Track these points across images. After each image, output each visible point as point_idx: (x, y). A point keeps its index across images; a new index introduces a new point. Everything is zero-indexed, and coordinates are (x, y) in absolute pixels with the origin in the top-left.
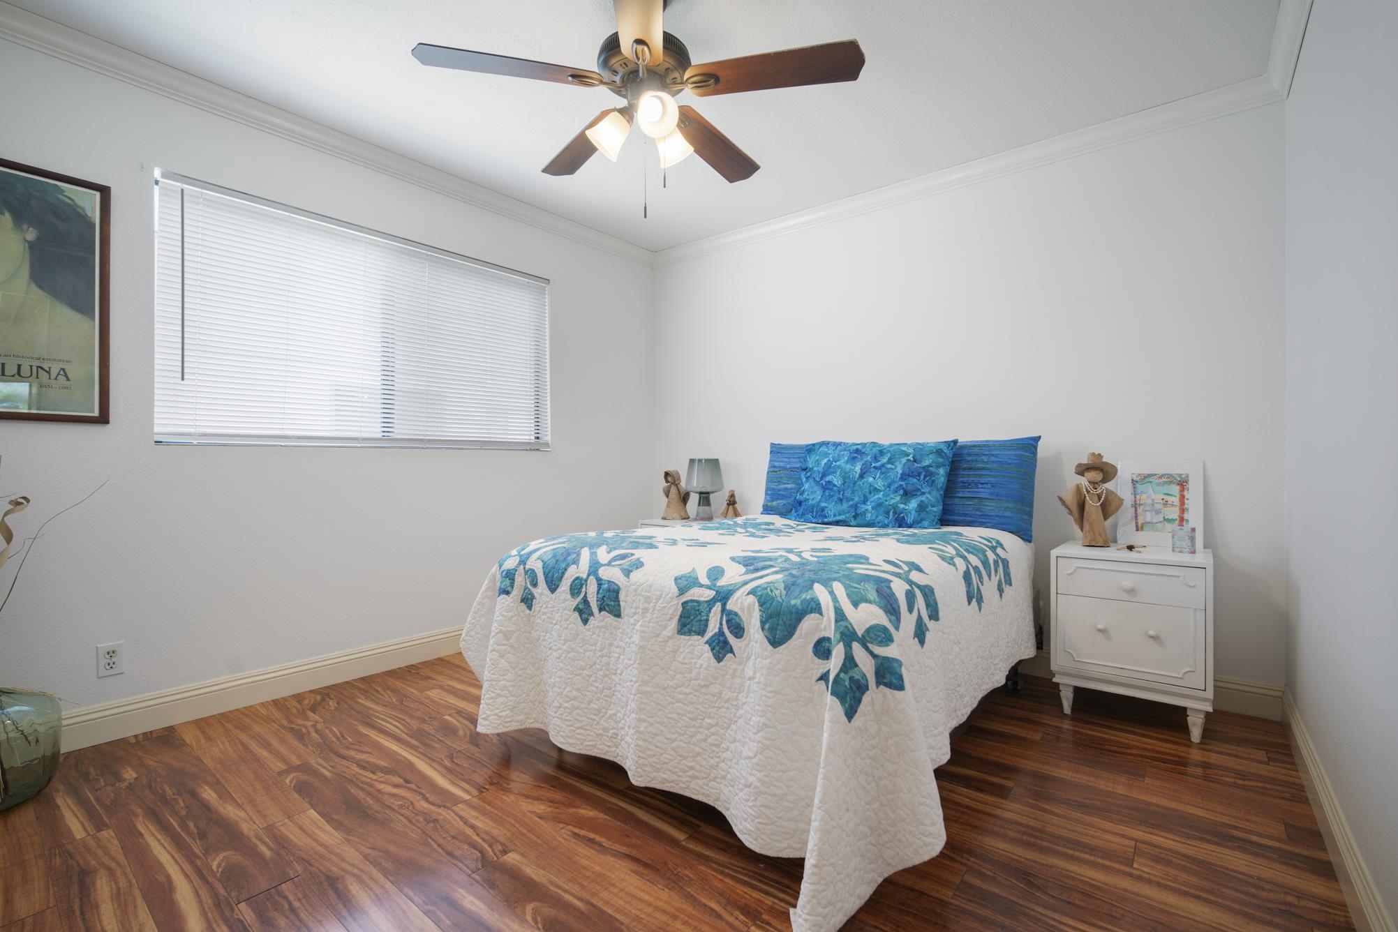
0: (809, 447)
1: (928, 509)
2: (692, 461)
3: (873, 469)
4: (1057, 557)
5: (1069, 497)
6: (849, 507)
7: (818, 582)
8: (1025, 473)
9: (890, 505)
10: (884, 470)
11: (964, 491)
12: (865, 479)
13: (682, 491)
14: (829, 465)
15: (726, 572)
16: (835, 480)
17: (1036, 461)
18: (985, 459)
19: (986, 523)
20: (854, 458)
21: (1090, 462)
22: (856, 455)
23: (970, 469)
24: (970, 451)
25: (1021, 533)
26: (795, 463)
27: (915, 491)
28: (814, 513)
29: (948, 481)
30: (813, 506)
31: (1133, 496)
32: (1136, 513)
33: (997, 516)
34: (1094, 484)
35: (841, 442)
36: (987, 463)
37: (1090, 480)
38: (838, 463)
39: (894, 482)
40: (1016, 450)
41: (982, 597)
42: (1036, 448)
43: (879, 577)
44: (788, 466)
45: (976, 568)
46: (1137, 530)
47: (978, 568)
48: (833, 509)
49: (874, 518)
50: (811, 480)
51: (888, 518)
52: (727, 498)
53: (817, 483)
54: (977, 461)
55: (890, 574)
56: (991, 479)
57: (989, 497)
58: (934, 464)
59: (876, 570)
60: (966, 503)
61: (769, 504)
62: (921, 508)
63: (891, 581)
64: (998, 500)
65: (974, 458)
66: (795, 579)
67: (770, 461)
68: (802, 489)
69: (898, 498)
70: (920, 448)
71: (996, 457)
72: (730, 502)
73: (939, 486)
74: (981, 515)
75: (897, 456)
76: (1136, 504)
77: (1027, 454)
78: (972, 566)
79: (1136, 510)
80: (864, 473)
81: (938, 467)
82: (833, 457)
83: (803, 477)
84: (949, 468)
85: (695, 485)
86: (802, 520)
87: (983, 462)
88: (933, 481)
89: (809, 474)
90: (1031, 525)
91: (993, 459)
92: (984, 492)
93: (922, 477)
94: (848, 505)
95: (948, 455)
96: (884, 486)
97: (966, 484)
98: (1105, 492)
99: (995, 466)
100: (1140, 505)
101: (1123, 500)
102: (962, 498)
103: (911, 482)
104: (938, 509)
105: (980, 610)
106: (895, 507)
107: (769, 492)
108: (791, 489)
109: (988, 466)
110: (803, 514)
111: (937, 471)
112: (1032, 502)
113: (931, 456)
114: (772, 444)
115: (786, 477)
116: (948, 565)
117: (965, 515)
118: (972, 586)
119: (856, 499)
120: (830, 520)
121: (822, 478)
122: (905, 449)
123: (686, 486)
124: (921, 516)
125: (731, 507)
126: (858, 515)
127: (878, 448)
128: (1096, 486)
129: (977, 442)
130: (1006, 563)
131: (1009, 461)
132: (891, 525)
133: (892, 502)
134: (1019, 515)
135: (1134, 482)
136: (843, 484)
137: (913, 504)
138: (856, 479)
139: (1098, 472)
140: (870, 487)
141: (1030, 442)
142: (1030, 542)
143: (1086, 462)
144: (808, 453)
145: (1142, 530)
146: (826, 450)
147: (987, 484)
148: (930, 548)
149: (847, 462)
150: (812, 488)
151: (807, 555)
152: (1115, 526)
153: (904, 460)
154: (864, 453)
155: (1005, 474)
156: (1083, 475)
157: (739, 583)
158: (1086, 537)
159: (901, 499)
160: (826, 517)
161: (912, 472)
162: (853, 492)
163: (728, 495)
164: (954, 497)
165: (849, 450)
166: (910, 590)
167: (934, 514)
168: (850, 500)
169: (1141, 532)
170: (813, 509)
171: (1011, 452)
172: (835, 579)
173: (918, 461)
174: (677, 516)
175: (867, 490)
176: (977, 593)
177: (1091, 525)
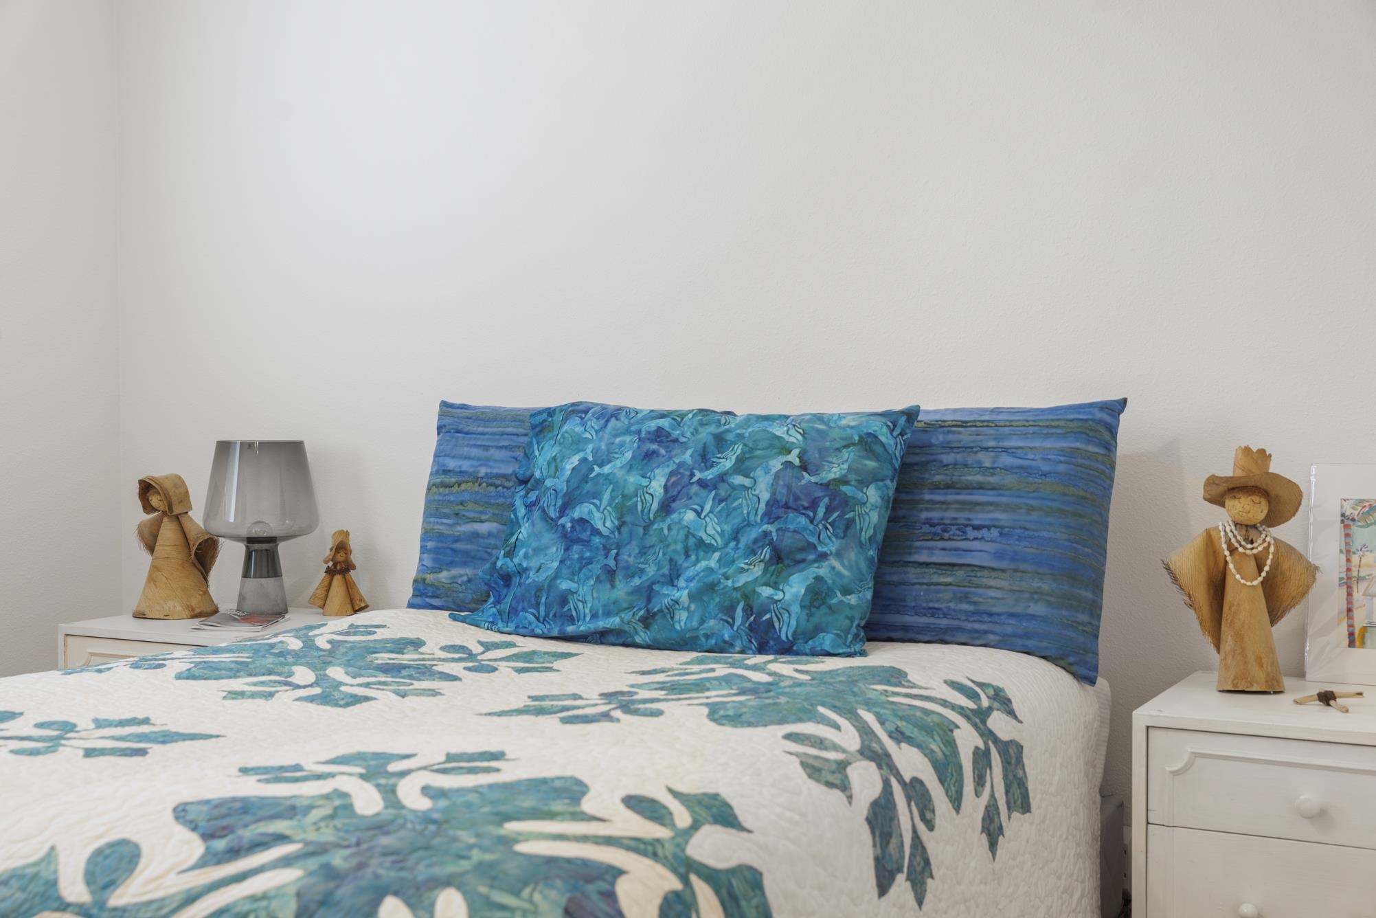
0: (538, 419)
1: (834, 601)
2: (224, 448)
3: (695, 488)
4: (1148, 727)
5: (1186, 559)
6: (630, 594)
7: (396, 893)
8: (1083, 498)
9: (735, 589)
10: (723, 491)
11: (929, 548)
12: (675, 516)
13: (192, 534)
14: (582, 474)
15: (143, 861)
16: (597, 515)
17: (1112, 466)
18: (986, 459)
19: (986, 632)
20: (650, 455)
21: (1239, 473)
22: (654, 447)
23: (949, 487)
24: (950, 437)
25: (1072, 660)
26: (502, 461)
27: (802, 550)
28: (542, 608)
29: (890, 520)
30: (539, 590)
31: (1343, 557)
32: (1349, 602)
33: (1011, 615)
34: (1248, 529)
35: (620, 409)
36: (992, 470)
37: (1238, 519)
38: (607, 469)
39: (749, 525)
40: (1062, 437)
41: (927, 862)
42: (1113, 430)
43: (585, 863)
44: (483, 471)
45: (916, 790)
46: (1352, 644)
47: (921, 783)
48: (589, 598)
49: (695, 624)
50: (537, 514)
51: (732, 626)
52: (327, 553)
53: (551, 523)
54: (966, 465)
55: (628, 848)
56: (997, 515)
57: (995, 564)
58: (852, 477)
59: (584, 839)
60: (936, 579)
61: (430, 578)
62: (817, 596)
63: (621, 872)
64: (1015, 570)
65: (959, 457)
66: (332, 885)
67: (436, 456)
68: (513, 540)
69: (758, 570)
70: (819, 431)
71: (1013, 455)
72: (335, 565)
73: (865, 536)
74: (973, 613)
75: (758, 452)
76: (1349, 578)
77: (1091, 448)
78: (901, 780)
79: (1349, 594)
80: (674, 499)
81: (863, 483)
82: (595, 452)
83: (518, 503)
84: (892, 485)
85: (232, 520)
86: (511, 627)
87: (982, 469)
88: (850, 524)
89: (533, 496)
90: (1097, 637)
91: (1006, 460)
92: (980, 551)
93: (821, 511)
94: (628, 589)
95: (891, 449)
96: (722, 534)
97: (938, 529)
98: (1272, 549)
99: (1009, 479)
100: (1359, 579)
101: (1317, 568)
102: (927, 565)
103: (792, 527)
104: (859, 600)
105: (920, 902)
106: (748, 595)
107: (430, 545)
108: (490, 534)
109: (992, 480)
110: (513, 612)
111: (860, 495)
112: (1101, 574)
113: (845, 454)
114: (444, 404)
115: (477, 503)
116: (824, 788)
117: (934, 612)
118: (894, 841)
119: (651, 571)
120: (582, 628)
121: (563, 511)
122: (779, 431)
123: (205, 522)
124: (815, 620)
125: (338, 579)
126: (654, 615)
127: (712, 429)
128: (1253, 534)
129: (971, 411)
130: (1012, 754)
131: (1045, 467)
132: (738, 645)
133: (742, 580)
134: (1065, 613)
135: (1346, 521)
136: (619, 528)
137: (796, 586)
138: (651, 517)
139: (1256, 499)
140: (687, 537)
141: (1099, 415)
142: (1092, 682)
143: (1230, 474)
144: (537, 435)
145: (1363, 644)
146: (579, 429)
147: (989, 528)
148: (788, 737)
149: (630, 467)
150: (537, 536)
151: (411, 796)
152: (1301, 635)
153: (776, 464)
154: (676, 440)
155: (1031, 502)
156: (1222, 504)
157: (172, 896)
158: (1227, 668)
159: (766, 570)
160: (572, 620)
161: (797, 499)
162: (643, 551)
163: (330, 543)
164: (906, 563)
165: (639, 432)
166: (676, 894)
167: (849, 613)
168: (633, 576)
169: (1362, 650)
170: (538, 597)
171: (1049, 444)
172: (447, 882)
173: (810, 467)
174: (179, 608)
175: (679, 547)
176: (912, 855)
177: (1239, 636)
